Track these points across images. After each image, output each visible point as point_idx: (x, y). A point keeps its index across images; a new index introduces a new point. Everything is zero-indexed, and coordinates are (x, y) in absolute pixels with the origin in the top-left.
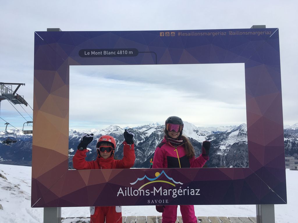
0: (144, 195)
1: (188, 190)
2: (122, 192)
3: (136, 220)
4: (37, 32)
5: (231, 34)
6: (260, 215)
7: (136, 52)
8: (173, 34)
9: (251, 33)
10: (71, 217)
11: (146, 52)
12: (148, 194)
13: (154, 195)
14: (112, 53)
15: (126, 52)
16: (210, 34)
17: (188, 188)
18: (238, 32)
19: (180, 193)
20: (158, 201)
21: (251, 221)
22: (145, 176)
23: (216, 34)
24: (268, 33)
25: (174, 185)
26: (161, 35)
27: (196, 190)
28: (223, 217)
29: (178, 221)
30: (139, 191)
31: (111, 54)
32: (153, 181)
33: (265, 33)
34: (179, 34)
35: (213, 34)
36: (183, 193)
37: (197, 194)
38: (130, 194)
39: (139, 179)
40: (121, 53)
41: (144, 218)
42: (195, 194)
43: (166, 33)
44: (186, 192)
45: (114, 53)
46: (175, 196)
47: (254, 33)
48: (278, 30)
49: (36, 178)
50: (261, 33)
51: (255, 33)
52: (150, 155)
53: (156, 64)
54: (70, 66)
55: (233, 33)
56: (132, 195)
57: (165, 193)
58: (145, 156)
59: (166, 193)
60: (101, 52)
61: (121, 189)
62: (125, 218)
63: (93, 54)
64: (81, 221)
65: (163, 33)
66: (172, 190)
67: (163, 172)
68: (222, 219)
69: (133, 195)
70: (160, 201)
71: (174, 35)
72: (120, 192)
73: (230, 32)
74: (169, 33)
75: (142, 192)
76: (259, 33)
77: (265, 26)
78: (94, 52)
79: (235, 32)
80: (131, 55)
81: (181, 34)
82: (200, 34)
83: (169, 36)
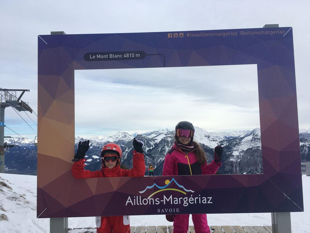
0: (153, 204)
1: (200, 198)
2: (131, 201)
3: (146, 230)
4: (40, 36)
5: (243, 34)
6: (276, 223)
7: (143, 55)
8: (181, 35)
9: (263, 33)
10: (78, 228)
11: (154, 55)
12: (158, 203)
13: (165, 204)
15: (133, 55)
16: (220, 34)
18: (250, 32)
19: (191, 201)
20: (168, 210)
21: (267, 230)
22: (155, 184)
23: (227, 34)
24: (281, 32)
25: (185, 193)
26: (169, 37)
27: (208, 198)
28: (236, 226)
29: (190, 231)
30: (148, 200)
31: (117, 57)
32: (162, 189)
33: (278, 32)
34: (188, 35)
35: (224, 34)
36: (194, 201)
37: (209, 202)
38: (139, 203)
39: (148, 187)
40: (127, 55)
41: (154, 227)
42: (207, 202)
43: (174, 34)
44: (198, 200)
45: (120, 56)
47: (267, 33)
48: (292, 28)
49: (41, 188)
50: (274, 32)
51: (268, 32)
52: (160, 162)
53: (165, 67)
54: (75, 71)
55: (244, 33)
57: (176, 202)
58: (154, 164)
59: (177, 201)
60: (107, 56)
62: (134, 228)
63: (99, 57)
64: (89, 232)
65: (172, 34)
67: (173, 179)
68: (236, 228)
70: (171, 210)
71: (183, 36)
72: (129, 200)
73: (242, 32)
74: (177, 34)
75: (152, 201)
77: (278, 25)
78: (100, 55)
79: (247, 32)
80: (138, 58)
81: (190, 35)
82: (210, 35)
83: (177, 37)
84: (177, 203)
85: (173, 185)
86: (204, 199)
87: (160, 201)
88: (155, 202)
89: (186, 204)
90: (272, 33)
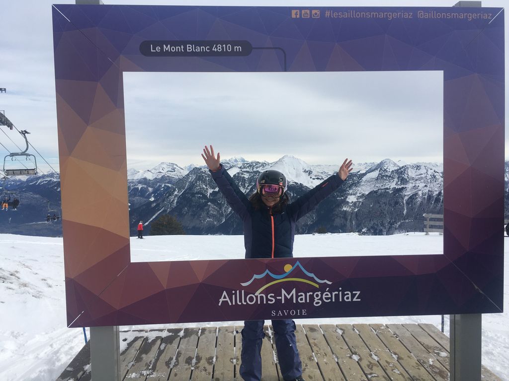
0: (265, 303)
1: (340, 293)
2: (228, 299)
4: (57, 6)
5: (422, 15)
7: (248, 49)
8: (316, 14)
9: (456, 15)
11: (266, 48)
12: (272, 301)
13: (283, 302)
14: (203, 48)
15: (229, 48)
16: (384, 15)
17: (340, 291)
18: (434, 13)
19: (327, 299)
20: (289, 312)
21: (424, 330)
22: (267, 271)
23: (395, 15)
24: (485, 17)
25: (317, 286)
26: (294, 16)
27: (354, 292)
30: (257, 297)
31: (200, 50)
32: (280, 279)
33: (480, 16)
34: (327, 14)
35: (390, 15)
36: (331, 298)
37: (355, 300)
38: (241, 301)
39: (256, 276)
40: (219, 48)
42: (352, 299)
43: (303, 12)
44: (337, 296)
45: (206, 49)
46: (317, 303)
47: (462, 16)
48: (504, 10)
49: (72, 278)
50: (474, 16)
51: (464, 15)
53: (285, 71)
55: (424, 15)
56: (245, 303)
57: (301, 299)
59: (303, 298)
60: (182, 47)
61: (225, 293)
63: (167, 50)
65: (298, 11)
66: (313, 294)
67: (298, 263)
68: (377, 327)
69: (247, 303)
70: (293, 313)
71: (318, 16)
72: (224, 297)
73: (420, 13)
74: (308, 12)
75: (261, 297)
76: (470, 16)
78: (169, 46)
79: (429, 13)
80: (238, 54)
81: (330, 14)
82: (366, 16)
83: (309, 17)
84: (304, 301)
85: (297, 273)
86: (348, 294)
87: (276, 299)
88: (268, 300)
89: (319, 303)
90: (471, 17)
